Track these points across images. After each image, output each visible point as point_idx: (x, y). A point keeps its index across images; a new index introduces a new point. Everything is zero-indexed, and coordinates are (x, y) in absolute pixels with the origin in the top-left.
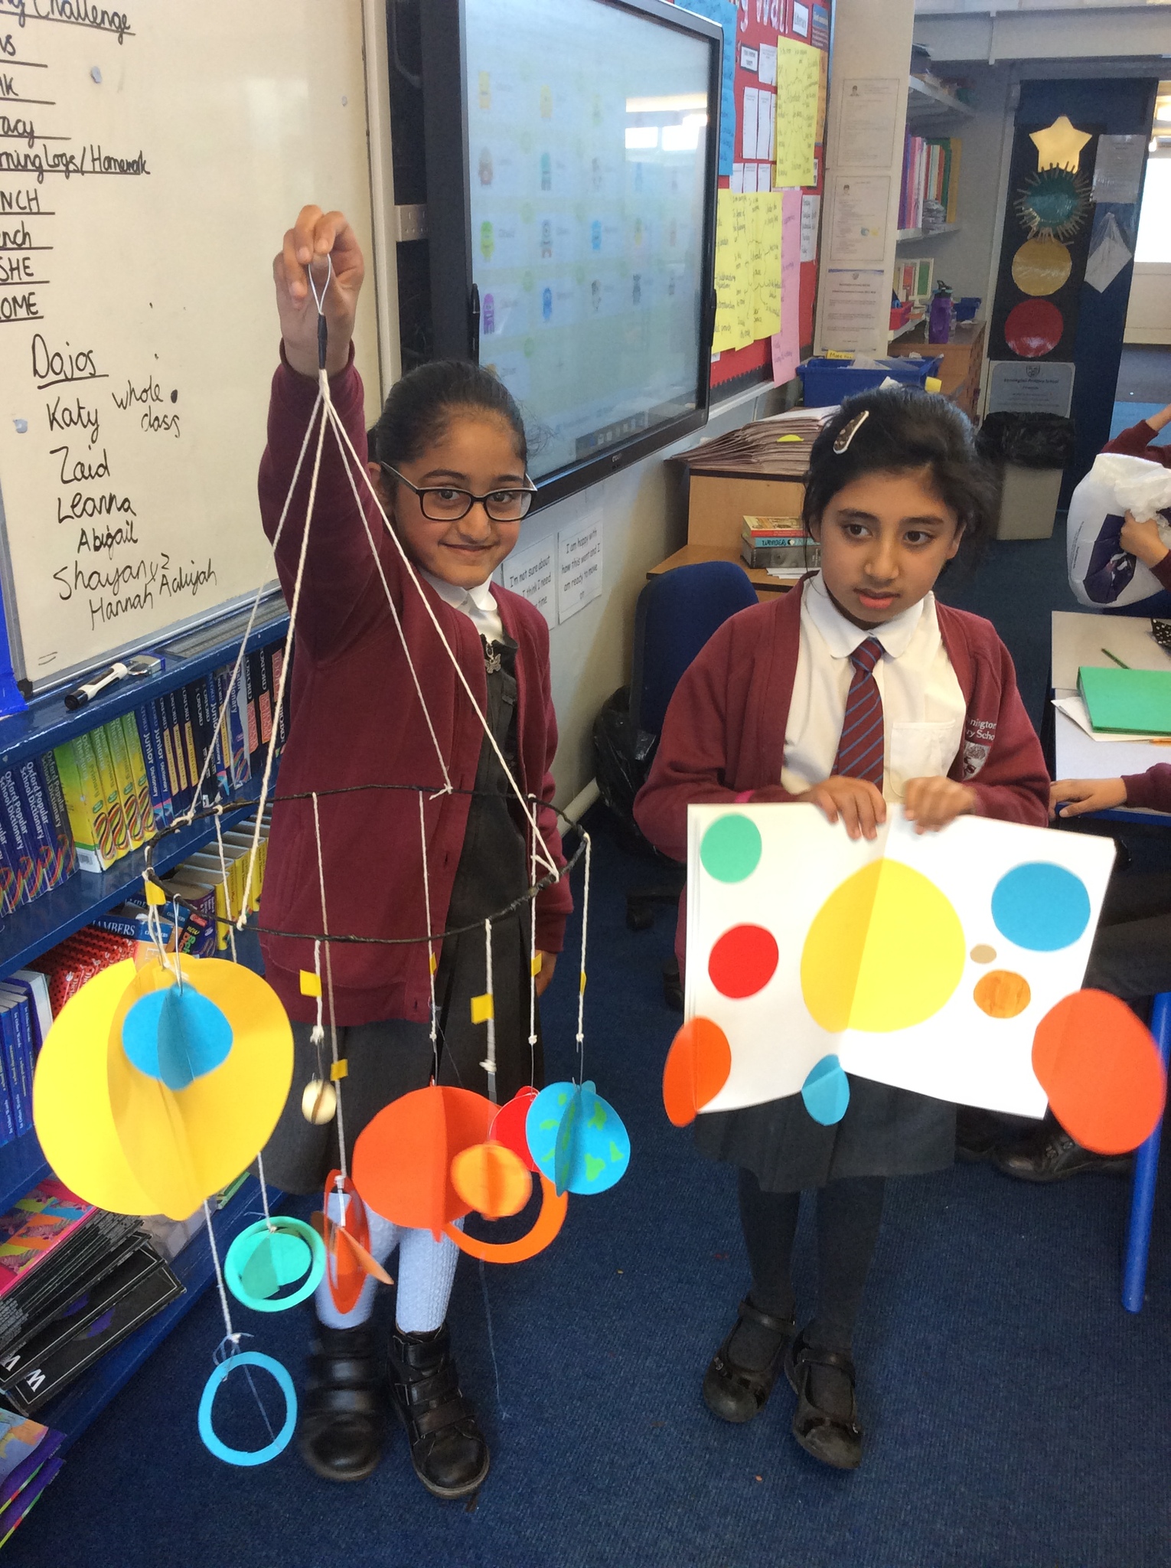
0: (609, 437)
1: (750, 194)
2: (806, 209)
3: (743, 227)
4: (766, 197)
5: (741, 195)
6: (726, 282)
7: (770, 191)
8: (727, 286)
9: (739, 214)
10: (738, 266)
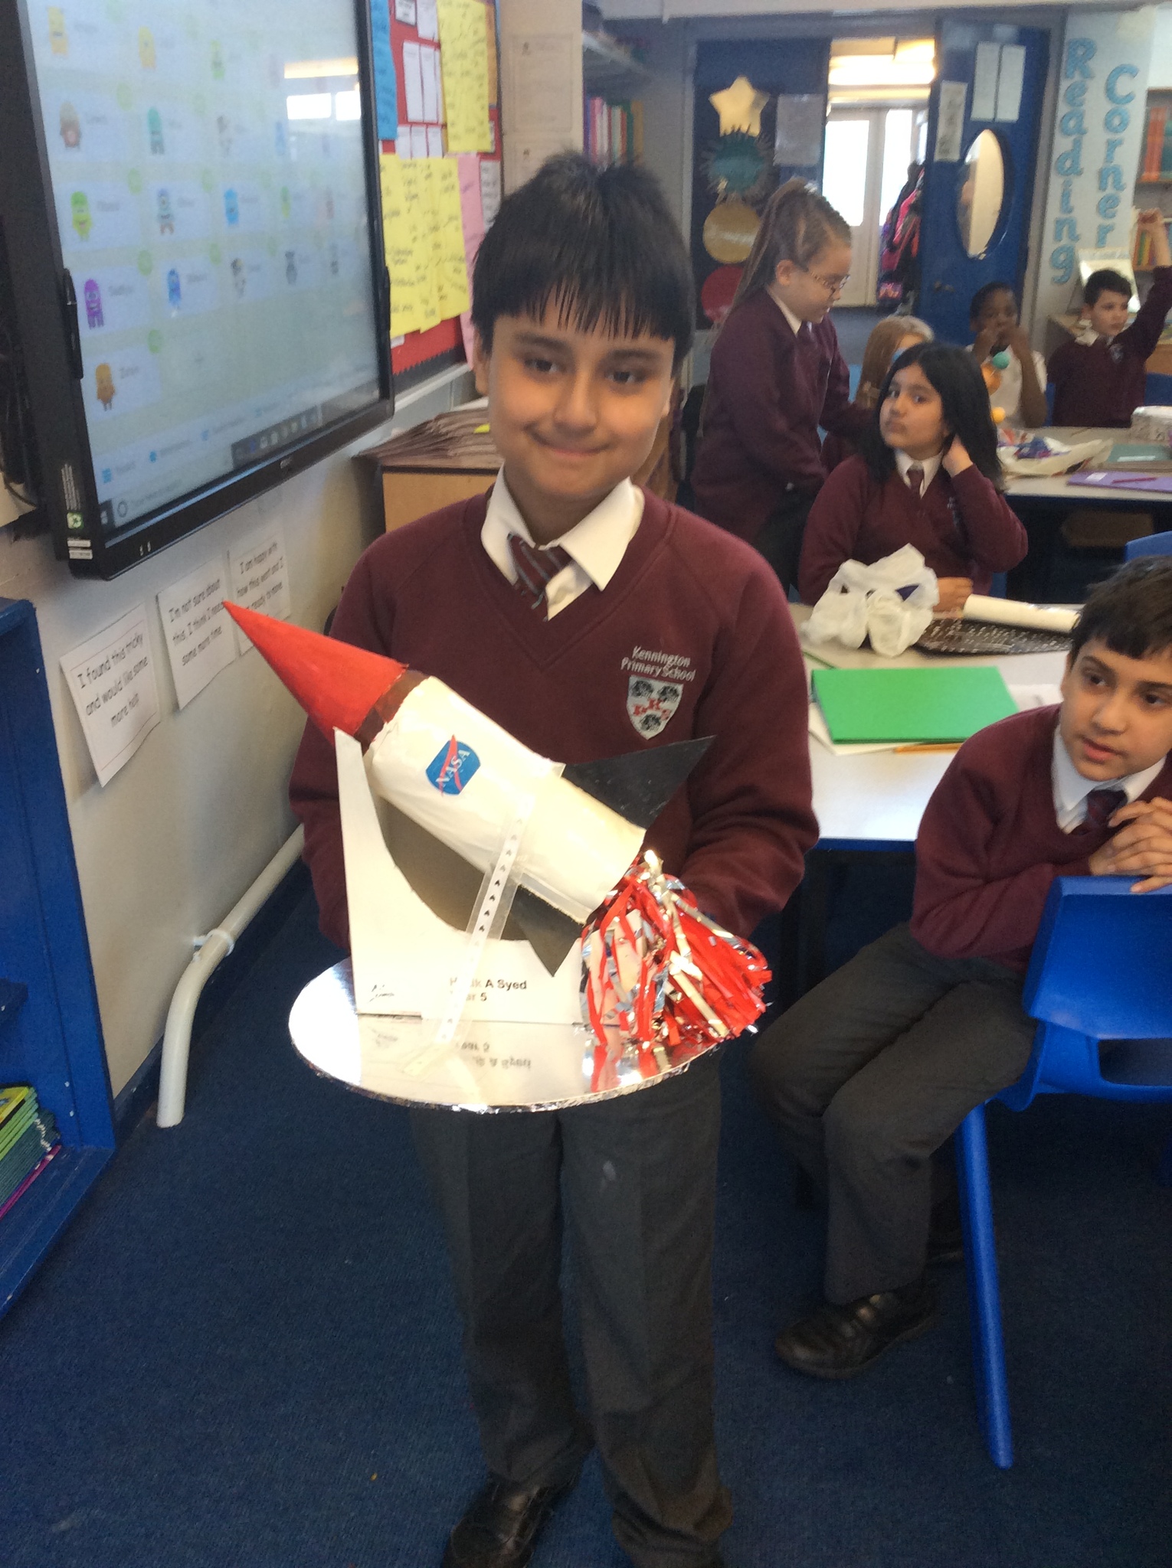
0: (275, 439)
1: (421, 159)
2: (485, 177)
3: (415, 196)
4: (439, 164)
5: (408, 161)
6: (403, 257)
7: (443, 156)
8: (403, 262)
9: (410, 183)
10: (415, 239)
